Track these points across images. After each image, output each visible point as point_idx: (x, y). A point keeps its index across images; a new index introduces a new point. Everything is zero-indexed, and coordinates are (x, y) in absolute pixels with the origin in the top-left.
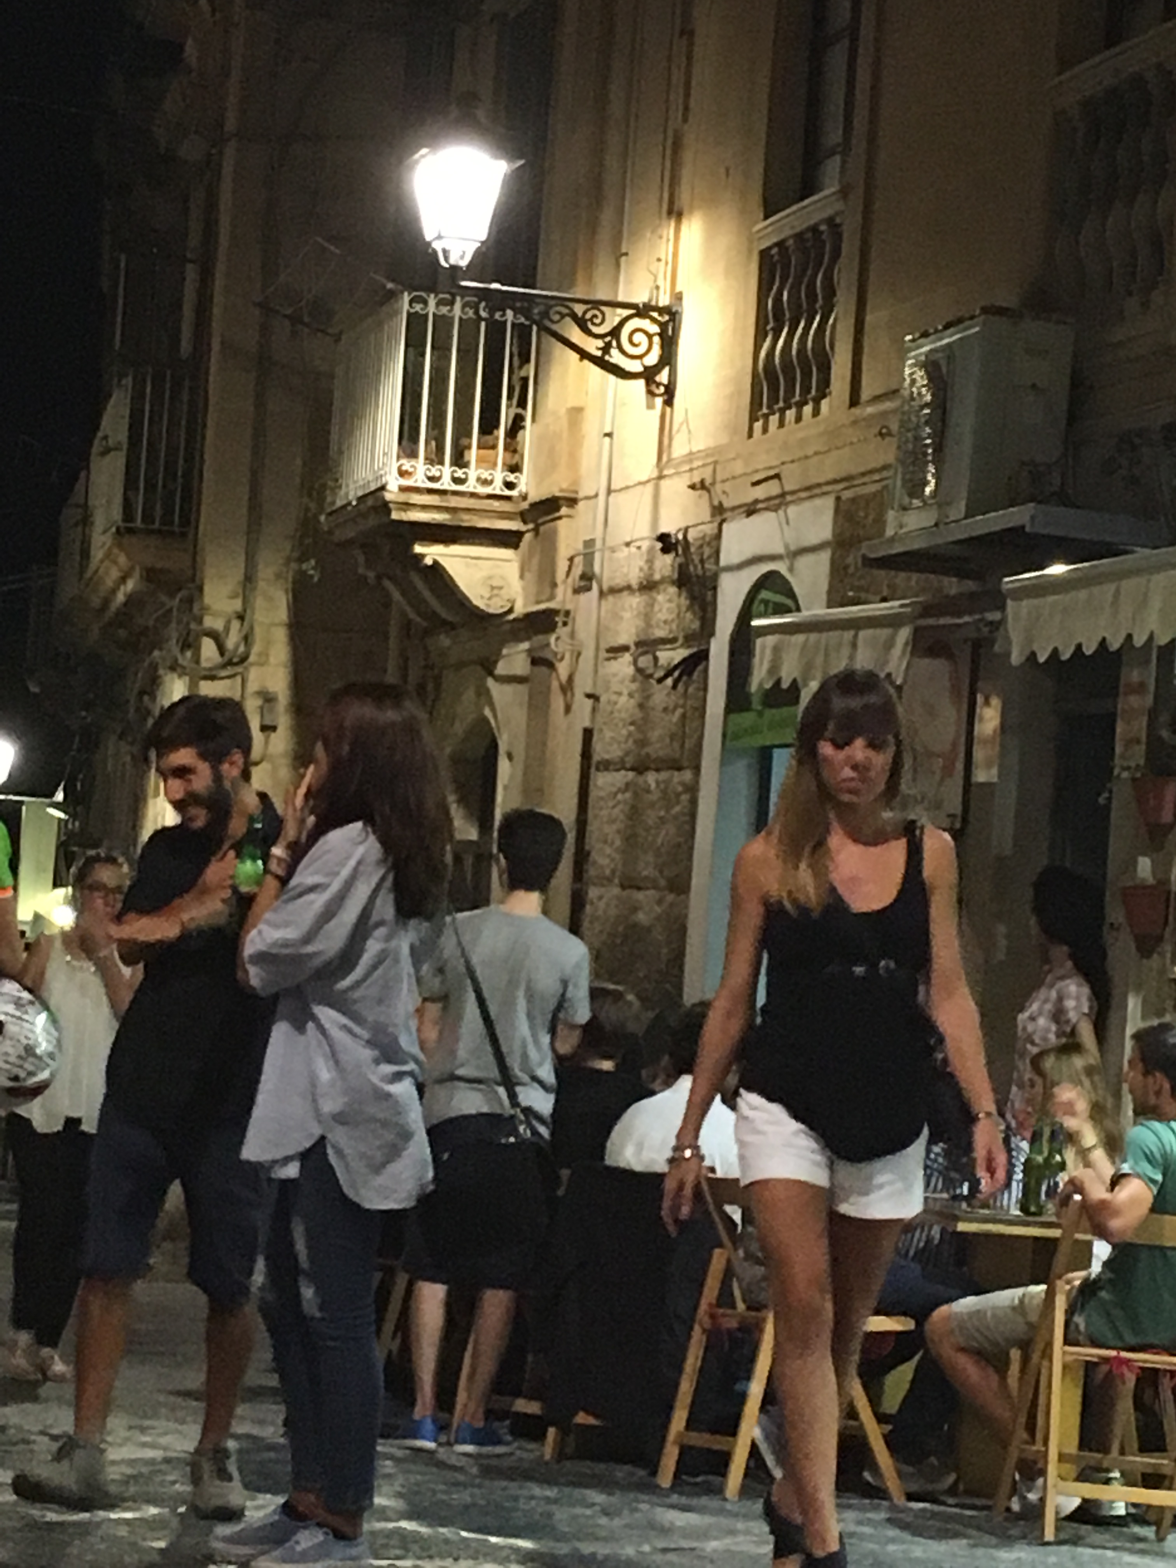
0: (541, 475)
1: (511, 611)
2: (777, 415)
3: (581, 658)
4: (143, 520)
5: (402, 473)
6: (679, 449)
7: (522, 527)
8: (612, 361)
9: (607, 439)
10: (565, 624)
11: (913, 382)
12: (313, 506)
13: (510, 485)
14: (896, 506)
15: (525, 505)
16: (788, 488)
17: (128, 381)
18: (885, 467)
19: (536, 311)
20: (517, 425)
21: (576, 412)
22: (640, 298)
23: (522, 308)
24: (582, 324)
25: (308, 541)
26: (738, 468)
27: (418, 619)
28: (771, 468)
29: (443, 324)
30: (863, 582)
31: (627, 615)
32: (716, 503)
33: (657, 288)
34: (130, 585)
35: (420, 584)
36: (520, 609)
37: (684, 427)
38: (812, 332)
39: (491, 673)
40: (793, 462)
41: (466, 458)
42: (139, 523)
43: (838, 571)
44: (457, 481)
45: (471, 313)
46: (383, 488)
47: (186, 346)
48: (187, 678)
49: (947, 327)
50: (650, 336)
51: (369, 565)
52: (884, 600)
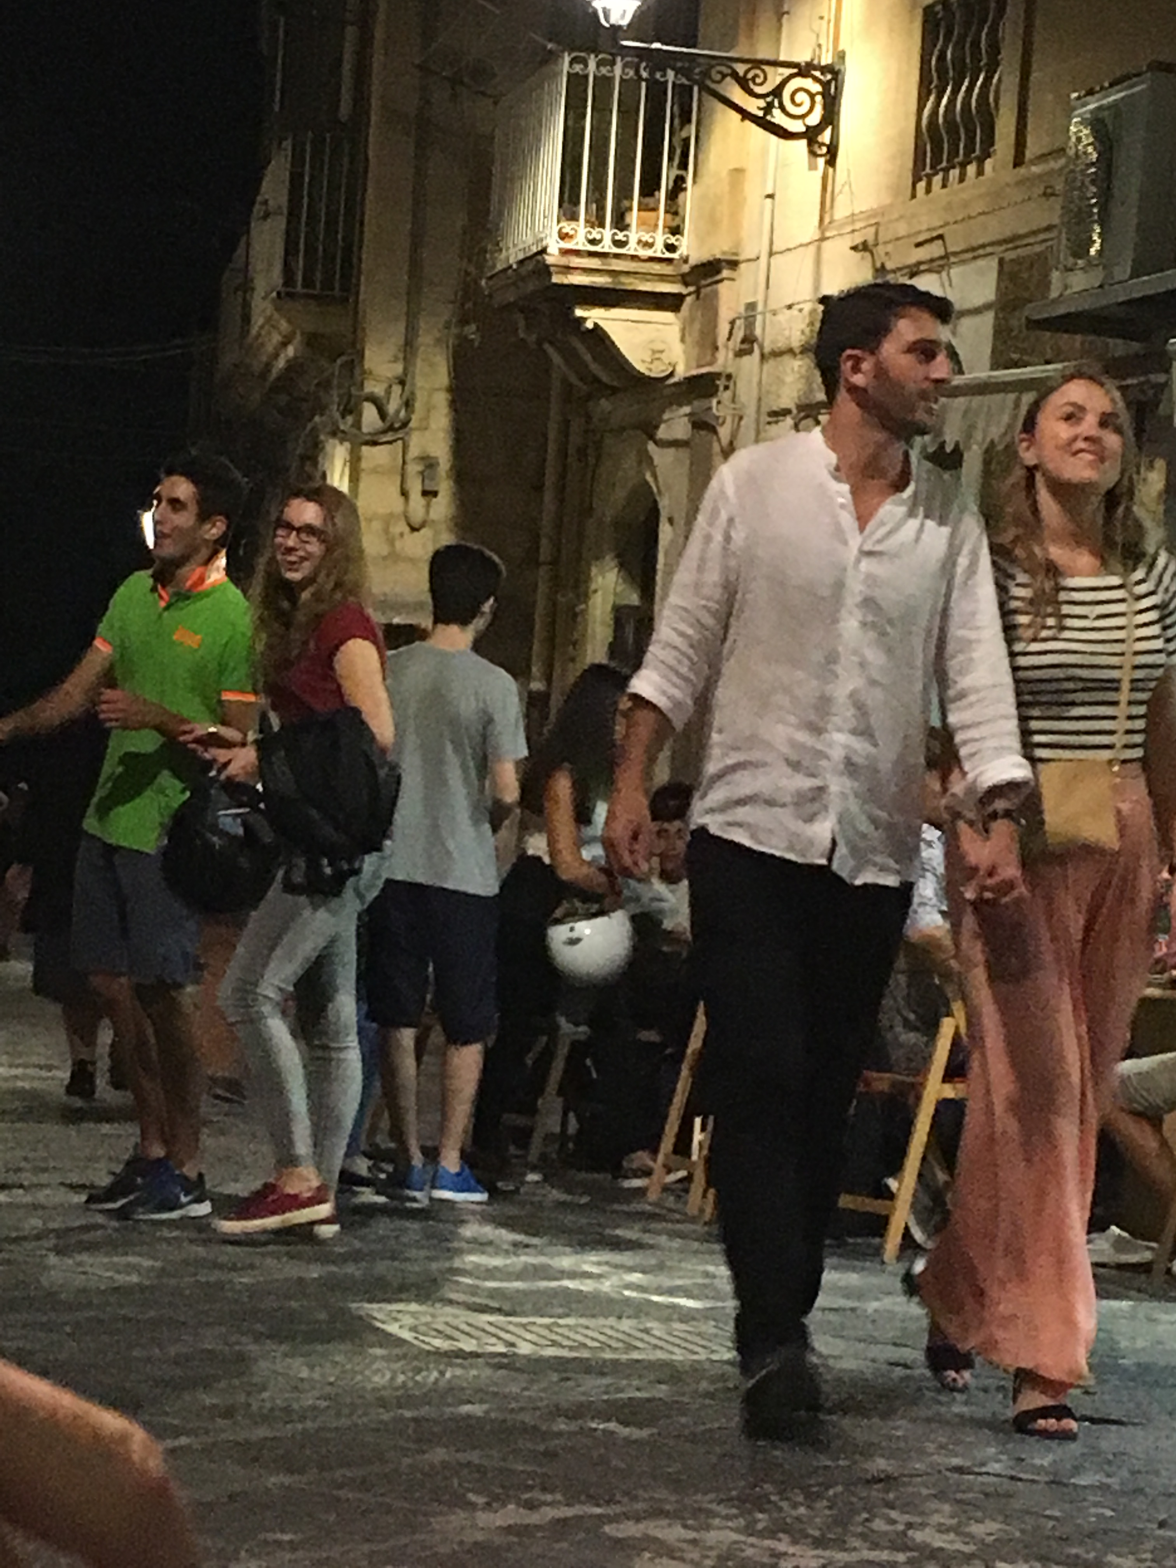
0: (701, 239)
1: (671, 374)
2: (941, 175)
3: (743, 423)
4: (304, 286)
5: (563, 236)
6: (841, 211)
7: (684, 291)
8: (776, 121)
9: (769, 200)
10: (726, 388)
11: (1079, 140)
12: (472, 269)
13: (671, 248)
14: (1061, 266)
15: (686, 268)
16: (951, 249)
17: (288, 144)
18: (1049, 228)
19: (697, 70)
20: (678, 186)
21: (738, 172)
22: (802, 57)
23: (682, 68)
24: (744, 83)
25: (469, 305)
26: (902, 229)
27: (580, 384)
28: (934, 229)
29: (604, 83)
30: (1025, 345)
31: (789, 379)
32: (878, 265)
33: (819, 46)
34: (290, 351)
35: (581, 348)
36: (681, 372)
37: (847, 188)
38: (976, 90)
39: (652, 437)
40: (956, 222)
41: (628, 220)
42: (299, 288)
43: (1001, 333)
44: (618, 244)
45: (631, 73)
46: (544, 251)
47: (345, 110)
48: (347, 445)
49: (1111, 85)
50: (812, 96)
51: (528, 328)
52: (1048, 362)
